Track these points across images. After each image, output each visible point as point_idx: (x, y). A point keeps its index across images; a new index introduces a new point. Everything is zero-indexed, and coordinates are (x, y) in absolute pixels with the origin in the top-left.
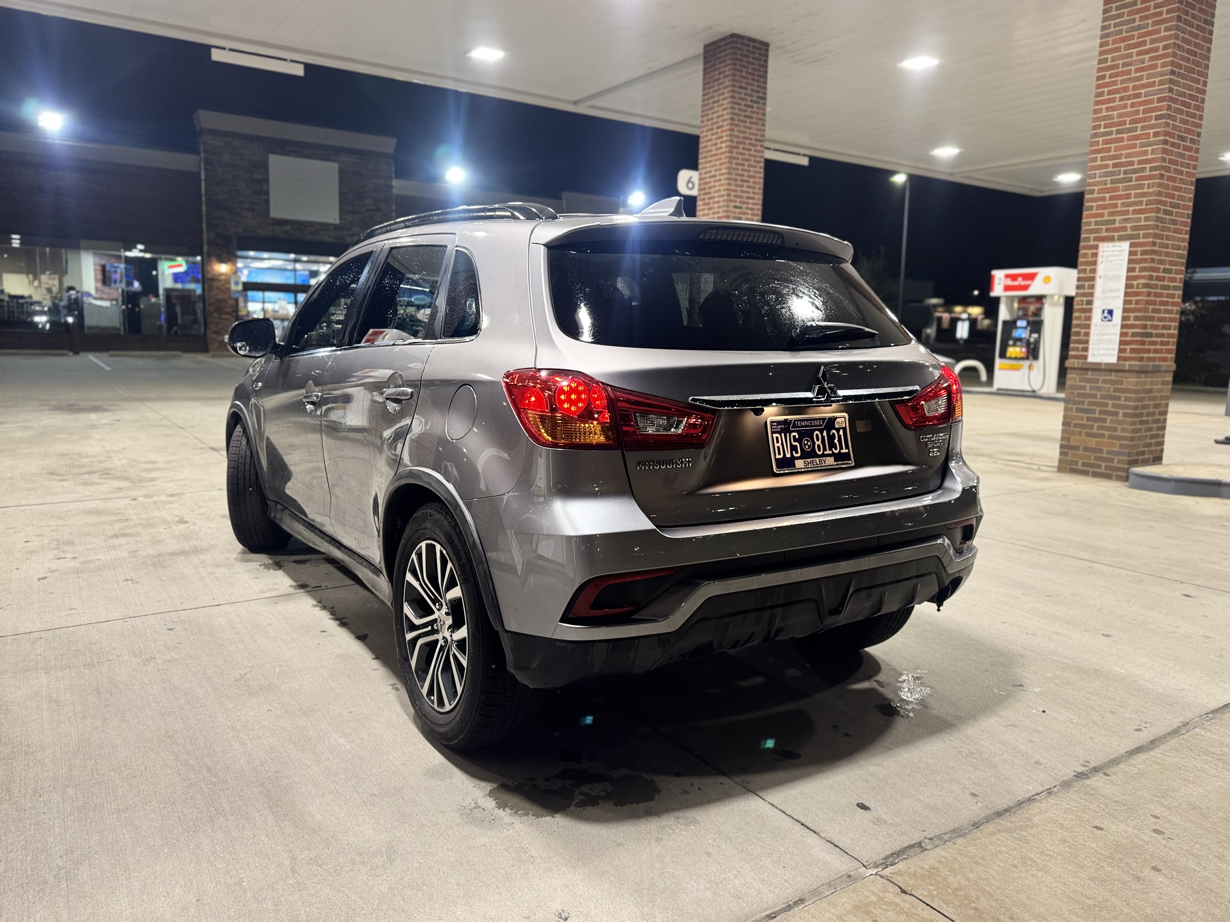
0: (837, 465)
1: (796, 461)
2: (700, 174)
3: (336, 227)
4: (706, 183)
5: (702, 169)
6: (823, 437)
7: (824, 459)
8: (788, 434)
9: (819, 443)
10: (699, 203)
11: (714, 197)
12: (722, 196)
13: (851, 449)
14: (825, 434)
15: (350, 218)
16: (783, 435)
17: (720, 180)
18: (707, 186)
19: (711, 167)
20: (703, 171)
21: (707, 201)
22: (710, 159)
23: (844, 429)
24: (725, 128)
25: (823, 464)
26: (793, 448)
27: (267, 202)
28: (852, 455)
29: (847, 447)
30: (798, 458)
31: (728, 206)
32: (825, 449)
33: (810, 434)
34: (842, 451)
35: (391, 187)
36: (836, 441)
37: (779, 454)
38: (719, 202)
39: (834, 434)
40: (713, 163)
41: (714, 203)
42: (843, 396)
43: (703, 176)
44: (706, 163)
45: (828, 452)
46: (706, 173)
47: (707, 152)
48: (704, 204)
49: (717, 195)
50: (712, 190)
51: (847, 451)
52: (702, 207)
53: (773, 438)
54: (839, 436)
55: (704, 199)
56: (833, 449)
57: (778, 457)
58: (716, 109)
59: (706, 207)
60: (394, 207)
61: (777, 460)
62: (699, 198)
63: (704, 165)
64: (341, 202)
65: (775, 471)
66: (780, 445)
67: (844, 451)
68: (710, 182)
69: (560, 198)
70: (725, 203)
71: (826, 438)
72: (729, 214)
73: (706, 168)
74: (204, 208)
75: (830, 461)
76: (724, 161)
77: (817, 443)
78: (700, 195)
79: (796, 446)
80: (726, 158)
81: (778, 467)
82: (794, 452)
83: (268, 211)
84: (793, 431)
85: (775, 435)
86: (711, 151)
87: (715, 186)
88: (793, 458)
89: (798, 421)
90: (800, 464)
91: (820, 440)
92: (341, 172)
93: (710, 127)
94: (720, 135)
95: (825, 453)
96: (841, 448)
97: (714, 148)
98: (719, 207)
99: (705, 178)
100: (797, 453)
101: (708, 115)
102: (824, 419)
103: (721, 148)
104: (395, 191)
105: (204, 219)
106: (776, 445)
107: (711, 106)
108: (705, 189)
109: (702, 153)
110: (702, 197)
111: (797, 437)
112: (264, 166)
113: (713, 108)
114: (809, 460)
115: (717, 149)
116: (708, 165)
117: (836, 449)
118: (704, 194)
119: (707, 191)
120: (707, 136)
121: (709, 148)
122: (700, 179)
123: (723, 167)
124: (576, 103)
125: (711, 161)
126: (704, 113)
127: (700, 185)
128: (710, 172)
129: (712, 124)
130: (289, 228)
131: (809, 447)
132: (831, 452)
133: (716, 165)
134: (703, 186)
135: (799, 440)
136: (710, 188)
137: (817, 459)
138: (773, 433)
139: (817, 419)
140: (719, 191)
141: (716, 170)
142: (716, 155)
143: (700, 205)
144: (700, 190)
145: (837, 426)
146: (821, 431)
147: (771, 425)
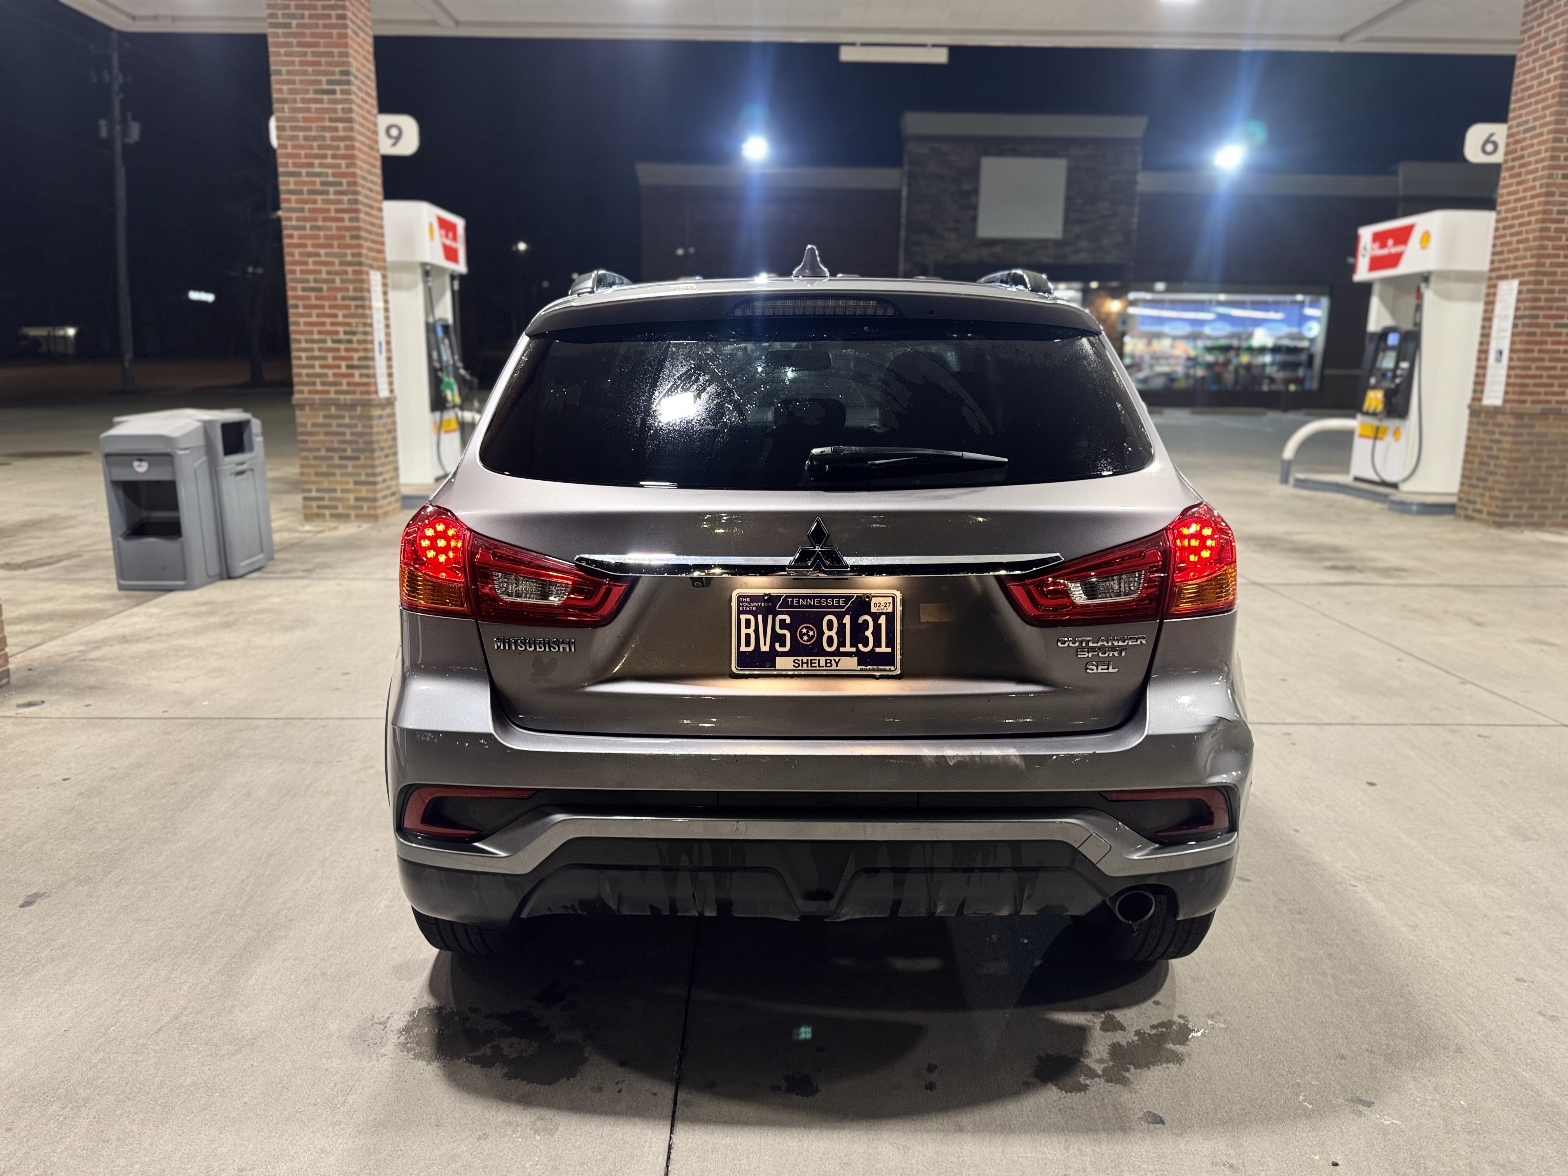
0: (861, 670)
1: (778, 658)
2: (1510, 128)
3: (1057, 243)
4: (1517, 142)
5: (1514, 119)
6: (842, 627)
7: (837, 659)
8: (770, 617)
9: (833, 633)
10: (1504, 174)
11: (1529, 163)
12: (1542, 160)
13: (898, 647)
14: (847, 620)
15: (1077, 229)
16: (760, 617)
17: (1541, 134)
18: (1519, 146)
19: (1528, 114)
20: (1514, 123)
21: (1517, 171)
22: (1529, 101)
23: (890, 617)
24: (1558, 46)
25: (834, 667)
26: (777, 638)
27: (974, 219)
28: (898, 657)
29: (890, 643)
30: (783, 654)
31: (1550, 176)
32: (842, 643)
33: (816, 620)
34: (878, 650)
35: (1135, 182)
36: (869, 633)
37: (748, 644)
38: (1535, 171)
39: (866, 622)
40: (1533, 107)
41: (1528, 173)
42: (852, 566)
43: (1514, 130)
44: (1521, 108)
45: (848, 649)
46: (1518, 125)
47: (1523, 90)
48: (1512, 177)
49: (1533, 159)
50: (1526, 152)
51: (889, 650)
52: (1508, 181)
53: (739, 621)
54: (877, 627)
55: (1513, 168)
56: (860, 646)
57: (743, 648)
58: (1545, 17)
59: (1514, 180)
60: (1136, 210)
61: (740, 654)
62: (1504, 166)
63: (1518, 113)
64: (1068, 210)
65: (734, 669)
66: (751, 631)
67: (883, 649)
68: (1525, 139)
69: (1395, 173)
70: (1546, 172)
71: (848, 627)
72: (1553, 189)
73: (1520, 116)
74: (903, 233)
75: (850, 663)
76: (1550, 101)
77: (827, 633)
78: (1506, 161)
79: (785, 635)
80: (1553, 97)
81: (740, 664)
82: (777, 645)
83: (974, 230)
84: (782, 613)
85: (743, 617)
86: (1531, 87)
87: (1532, 146)
88: (773, 654)
89: (793, 597)
90: (784, 663)
91: (835, 630)
92: (1070, 170)
93: (1533, 48)
94: (1548, 59)
95: (842, 649)
96: (877, 643)
97: (1535, 82)
98: (1534, 179)
99: (1518, 133)
100: (783, 645)
101: (1532, 28)
102: (848, 598)
103: (1548, 81)
104: (1139, 188)
105: (902, 246)
106: (744, 631)
107: (1538, 12)
108: (1515, 151)
109: (1517, 93)
110: (1510, 164)
111: (788, 621)
112: (974, 173)
113: (1541, 16)
114: (805, 659)
115: (1540, 84)
116: (1523, 112)
117: (866, 645)
118: (1513, 160)
119: (1519, 153)
120: (1527, 64)
121: (1528, 84)
122: (1509, 136)
123: (1548, 112)
124: (1342, 38)
125: (1529, 105)
126: (1525, 27)
127: (1508, 145)
128: (1526, 122)
129: (1537, 43)
130: (998, 249)
131: (810, 638)
132: (854, 650)
133: (1536, 111)
134: (1512, 147)
135: (792, 628)
136: (1522, 149)
137: (823, 660)
138: (739, 613)
139: (833, 597)
140: (1538, 152)
141: (1535, 119)
142: (1539, 93)
143: (1505, 179)
144: (1507, 153)
145: (873, 610)
146: (840, 617)
147: (739, 601)
